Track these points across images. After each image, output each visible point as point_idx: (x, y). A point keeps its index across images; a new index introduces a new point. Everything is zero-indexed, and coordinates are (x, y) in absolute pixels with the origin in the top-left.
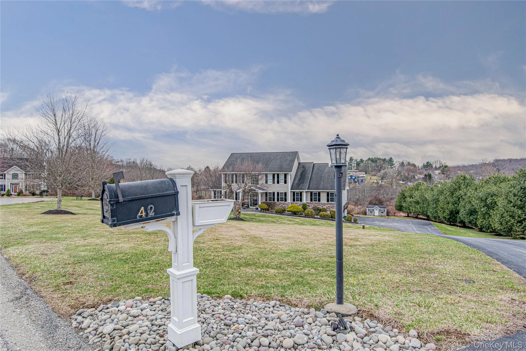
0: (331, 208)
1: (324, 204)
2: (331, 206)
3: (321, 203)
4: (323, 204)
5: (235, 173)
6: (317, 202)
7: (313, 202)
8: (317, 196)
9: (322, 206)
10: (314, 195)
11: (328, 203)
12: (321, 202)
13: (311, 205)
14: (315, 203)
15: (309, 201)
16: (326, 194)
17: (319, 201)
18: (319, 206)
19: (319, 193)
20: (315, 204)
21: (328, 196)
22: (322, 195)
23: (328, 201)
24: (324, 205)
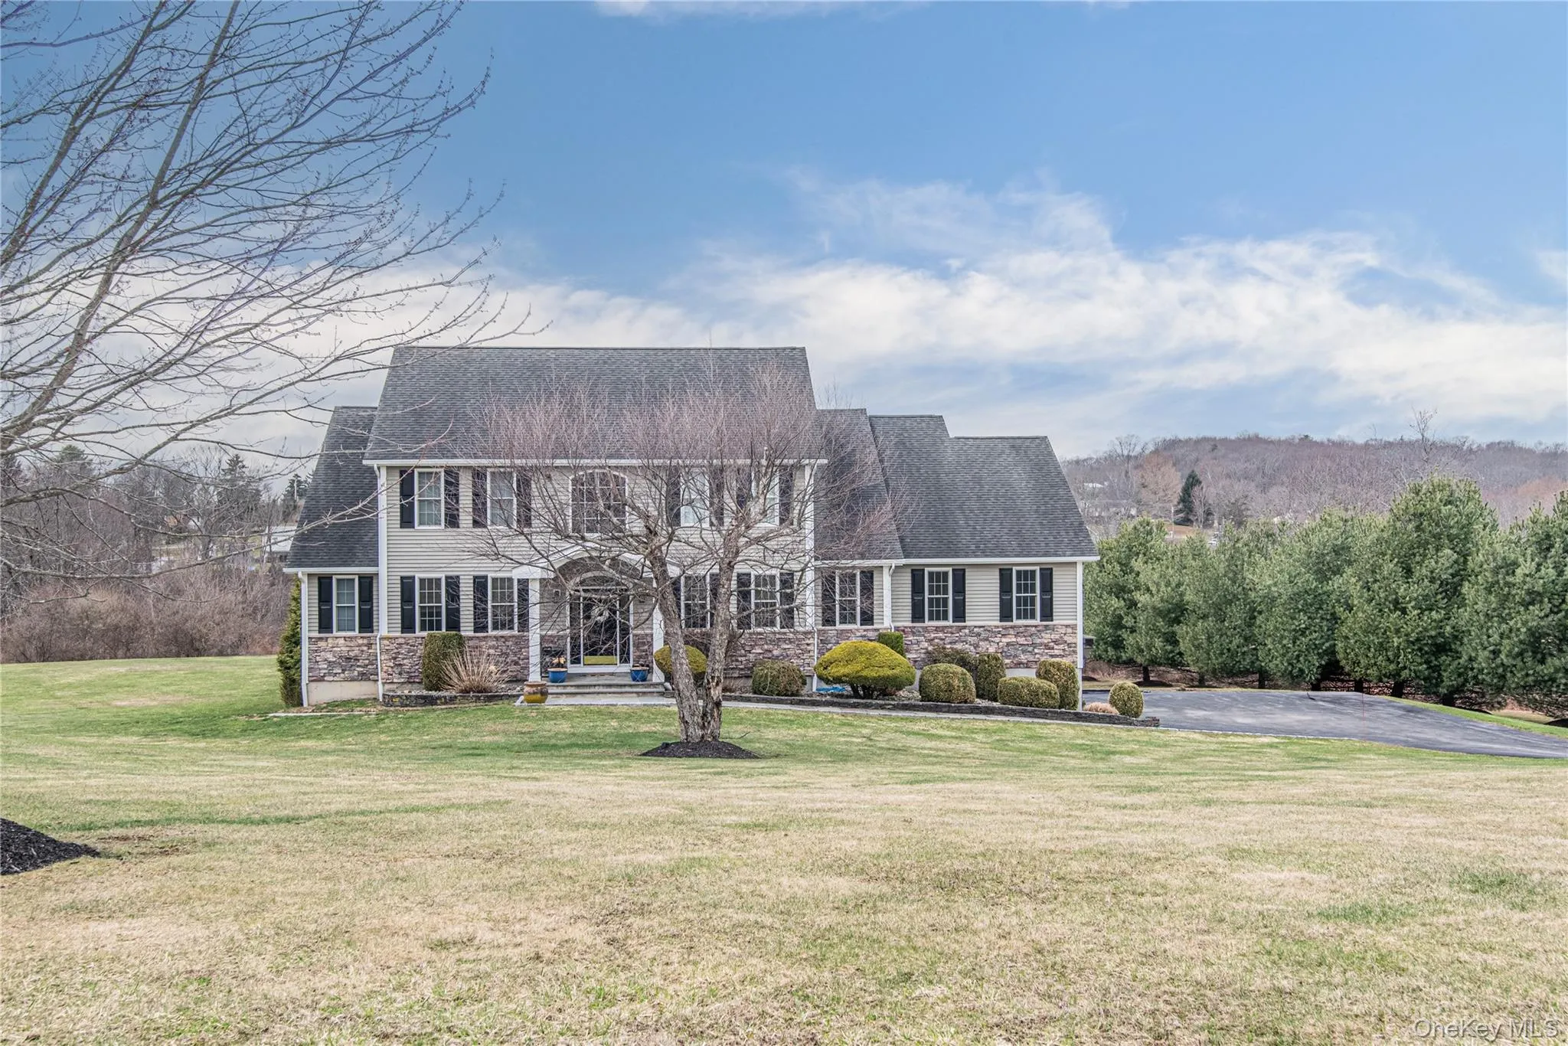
0: (1024, 652)
1: (989, 633)
2: (1021, 640)
3: (971, 629)
4: (979, 635)
5: (472, 462)
6: (950, 623)
7: (927, 623)
8: (946, 592)
9: (976, 646)
10: (931, 587)
11: (1005, 628)
12: (968, 623)
13: (918, 643)
14: (937, 629)
15: (906, 622)
16: (994, 578)
17: (960, 615)
18: (959, 646)
19: (960, 575)
20: (936, 631)
21: (1005, 588)
22: (972, 580)
23: (1006, 615)
24: (987, 639)
